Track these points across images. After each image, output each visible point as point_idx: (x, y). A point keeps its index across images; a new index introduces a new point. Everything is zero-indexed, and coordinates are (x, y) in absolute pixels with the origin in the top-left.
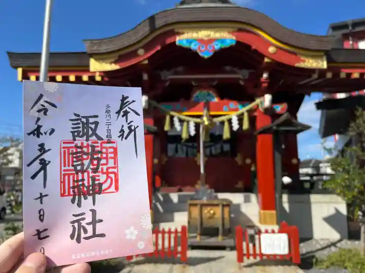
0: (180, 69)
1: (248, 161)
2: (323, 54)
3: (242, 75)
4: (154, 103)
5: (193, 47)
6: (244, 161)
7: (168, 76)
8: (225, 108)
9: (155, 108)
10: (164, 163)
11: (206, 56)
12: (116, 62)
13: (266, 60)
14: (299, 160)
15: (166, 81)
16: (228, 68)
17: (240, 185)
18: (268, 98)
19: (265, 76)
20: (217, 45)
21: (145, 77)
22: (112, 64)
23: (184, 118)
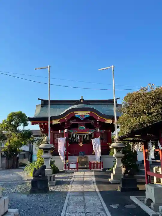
0: (75, 120)
2: (111, 119)
3: (92, 122)
4: (68, 130)
5: (79, 117)
8: (88, 131)
9: (69, 131)
11: (82, 119)
13: (98, 120)
15: (71, 124)
16: (88, 120)
19: (98, 123)
20: (85, 117)
21: (66, 123)
22: (58, 122)
23: (76, 134)
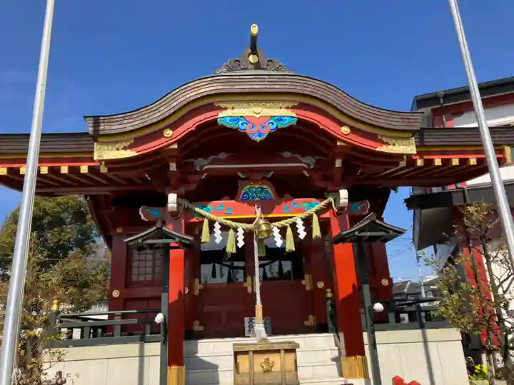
0: (222, 156)
1: (321, 285)
2: (411, 135)
3: (306, 163)
4: (186, 203)
5: (240, 126)
6: (315, 284)
7: (205, 165)
8: (286, 208)
10: (197, 293)
11: (258, 139)
12: (131, 147)
13: (338, 144)
14: (390, 280)
15: (202, 173)
16: (287, 154)
17: (311, 321)
18: (344, 193)
19: (338, 163)
20: (273, 123)
21: (173, 167)
22: (125, 148)
23: (229, 222)
